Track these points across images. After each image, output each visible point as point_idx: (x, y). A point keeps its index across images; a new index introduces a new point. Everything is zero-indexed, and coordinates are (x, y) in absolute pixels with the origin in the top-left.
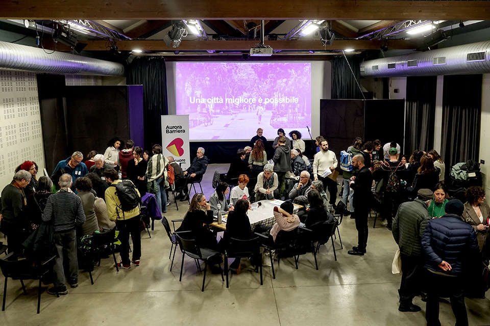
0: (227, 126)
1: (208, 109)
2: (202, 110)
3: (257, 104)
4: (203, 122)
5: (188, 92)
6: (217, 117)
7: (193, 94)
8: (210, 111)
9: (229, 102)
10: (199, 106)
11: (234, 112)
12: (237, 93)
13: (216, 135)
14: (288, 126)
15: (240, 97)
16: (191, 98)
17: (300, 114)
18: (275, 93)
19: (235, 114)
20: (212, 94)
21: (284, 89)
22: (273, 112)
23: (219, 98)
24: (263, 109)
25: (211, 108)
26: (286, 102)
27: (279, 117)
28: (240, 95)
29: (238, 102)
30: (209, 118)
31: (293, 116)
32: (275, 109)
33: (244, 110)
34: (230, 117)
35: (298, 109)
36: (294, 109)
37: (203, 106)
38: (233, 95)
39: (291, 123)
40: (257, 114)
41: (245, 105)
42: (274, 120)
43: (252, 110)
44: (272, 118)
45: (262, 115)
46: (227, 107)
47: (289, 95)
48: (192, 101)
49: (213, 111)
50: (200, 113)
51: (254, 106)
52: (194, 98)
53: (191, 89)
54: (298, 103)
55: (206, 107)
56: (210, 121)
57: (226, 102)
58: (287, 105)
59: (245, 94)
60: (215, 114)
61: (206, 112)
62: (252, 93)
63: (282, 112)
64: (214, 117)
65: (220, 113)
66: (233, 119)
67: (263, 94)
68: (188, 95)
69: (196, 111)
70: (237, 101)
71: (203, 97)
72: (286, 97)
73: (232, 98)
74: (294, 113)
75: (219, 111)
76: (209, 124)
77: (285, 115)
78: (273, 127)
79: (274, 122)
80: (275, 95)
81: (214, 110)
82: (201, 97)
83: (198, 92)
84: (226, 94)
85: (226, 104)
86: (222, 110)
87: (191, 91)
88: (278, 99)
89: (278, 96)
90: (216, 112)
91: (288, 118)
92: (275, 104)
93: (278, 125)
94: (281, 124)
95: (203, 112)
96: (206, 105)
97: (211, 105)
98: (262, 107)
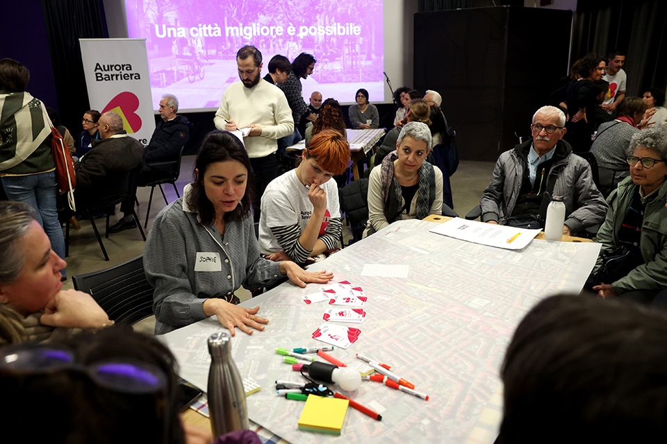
2: (181, 50)
3: (286, 37)
4: (185, 74)
5: (151, 15)
6: (211, 64)
7: (160, 20)
9: (232, 34)
10: (174, 42)
12: (246, 16)
13: (213, 99)
14: (344, 79)
15: (254, 25)
16: (157, 27)
17: (364, 57)
18: (318, 16)
20: (198, 18)
21: (334, 9)
23: (213, 26)
25: (199, 46)
26: (339, 33)
28: (253, 20)
29: (250, 34)
30: (196, 67)
31: (352, 60)
35: (361, 46)
36: (353, 47)
37: (183, 42)
38: (239, 19)
39: (348, 72)
41: (263, 40)
42: (319, 68)
43: (277, 49)
47: (344, 20)
48: (161, 33)
50: (177, 56)
51: (280, 41)
53: (156, 8)
54: (361, 35)
55: (189, 45)
56: (198, 72)
57: (227, 35)
58: (341, 40)
59: (262, 18)
60: (208, 57)
61: (189, 54)
62: (275, 16)
63: (331, 53)
64: (206, 64)
65: (216, 57)
67: (295, 19)
68: (152, 22)
69: (170, 54)
70: (248, 32)
71: (182, 25)
72: (339, 24)
73: (238, 26)
74: (353, 55)
75: (213, 52)
76: (197, 77)
77: (337, 59)
78: (317, 80)
79: (318, 71)
80: (319, 21)
81: (205, 51)
82: (178, 25)
83: (171, 15)
84: (226, 19)
85: (227, 39)
86: (220, 51)
87: (156, 12)
88: (323, 28)
89: (325, 23)
90: (209, 53)
91: (342, 63)
92: (318, 36)
93: (325, 78)
94: (331, 76)
95: (184, 54)
96: (189, 41)
97: (199, 40)
98: (295, 43)
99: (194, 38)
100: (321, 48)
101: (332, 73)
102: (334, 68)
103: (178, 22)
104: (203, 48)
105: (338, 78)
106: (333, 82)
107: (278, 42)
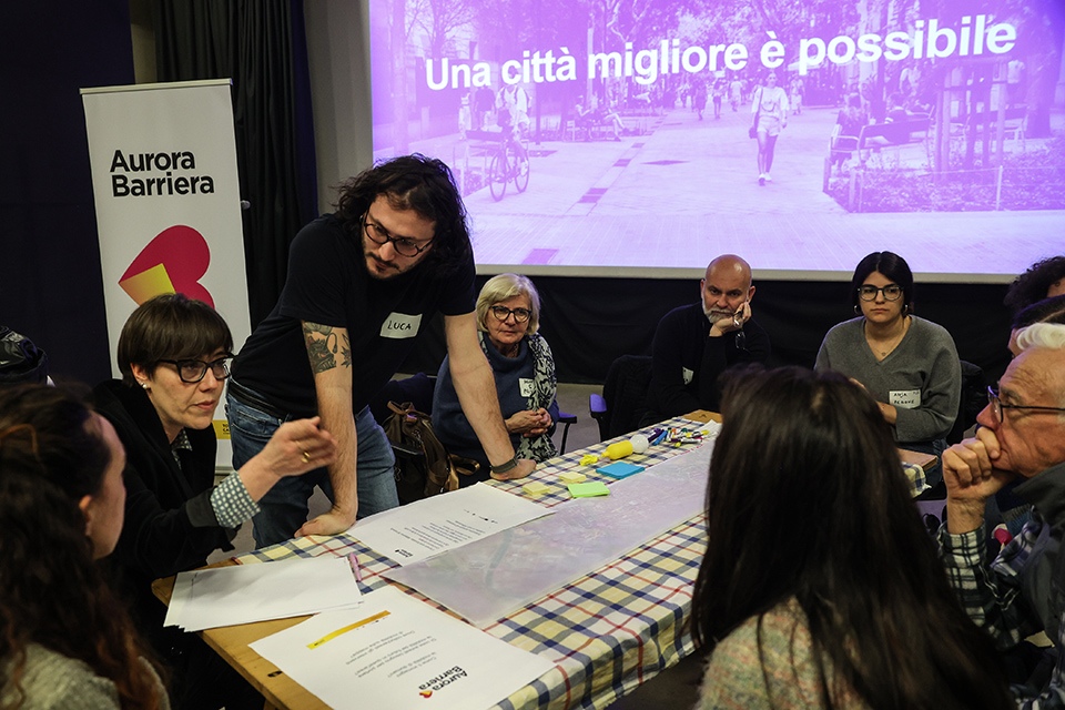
0: (593, 196)
1: (504, 117)
2: (478, 119)
3: (755, 74)
4: (484, 177)
5: (419, 36)
6: (546, 153)
7: (438, 47)
8: (514, 122)
9: (605, 73)
11: (631, 123)
12: (646, 21)
13: (545, 244)
14: (935, 198)
15: (665, 44)
16: (429, 64)
17: (1021, 124)
18: (861, 6)
19: (636, 133)
20: (523, 37)
22: (841, 120)
23: (558, 54)
24: (785, 105)
25: (520, 107)
26: (932, 52)
27: (877, 147)
28: (663, 32)
29: (652, 70)
30: (511, 160)
31: (972, 137)
32: (855, 102)
33: (682, 111)
34: (608, 152)
35: (1011, 90)
36: (981, 93)
37: (484, 98)
38: (626, 31)
39: (953, 178)
40: (753, 133)
41: (687, 86)
42: (852, 163)
43: (726, 110)
44: (840, 153)
45: (782, 135)
46: (594, 101)
47: (954, 6)
48: (437, 79)
49: (529, 121)
50: (470, 135)
51: (737, 85)
52: (445, 62)
53: (431, 19)
55: (498, 105)
56: (515, 173)
57: (591, 74)
58: (931, 75)
59: (689, 23)
60: (539, 136)
62: (726, 15)
63: (896, 116)
64: (534, 154)
65: (560, 134)
66: (623, 163)
67: (788, 18)
68: (420, 53)
69: (455, 129)
70: (646, 63)
71: (484, 58)
72: (933, 23)
73: (621, 49)
74: (977, 123)
75: (553, 121)
76: (511, 187)
77: (915, 134)
78: (843, 202)
79: (847, 175)
80: (864, 18)
81: (534, 120)
82: (476, 56)
83: (462, 35)
84: (590, 32)
85: (590, 86)
86: (571, 118)
87: (431, 30)
88: (877, 38)
89: (884, 22)
90: (543, 126)
91: (933, 148)
92: (857, 66)
93: (869, 195)
94: (888, 188)
95: (485, 129)
96: (499, 96)
97: (521, 93)
98: (780, 92)
99: (510, 88)
100: (863, 101)
101: (896, 179)
102: (902, 165)
103: (476, 49)
104: (528, 114)
105: (916, 198)
106: (895, 209)
107: (730, 90)
